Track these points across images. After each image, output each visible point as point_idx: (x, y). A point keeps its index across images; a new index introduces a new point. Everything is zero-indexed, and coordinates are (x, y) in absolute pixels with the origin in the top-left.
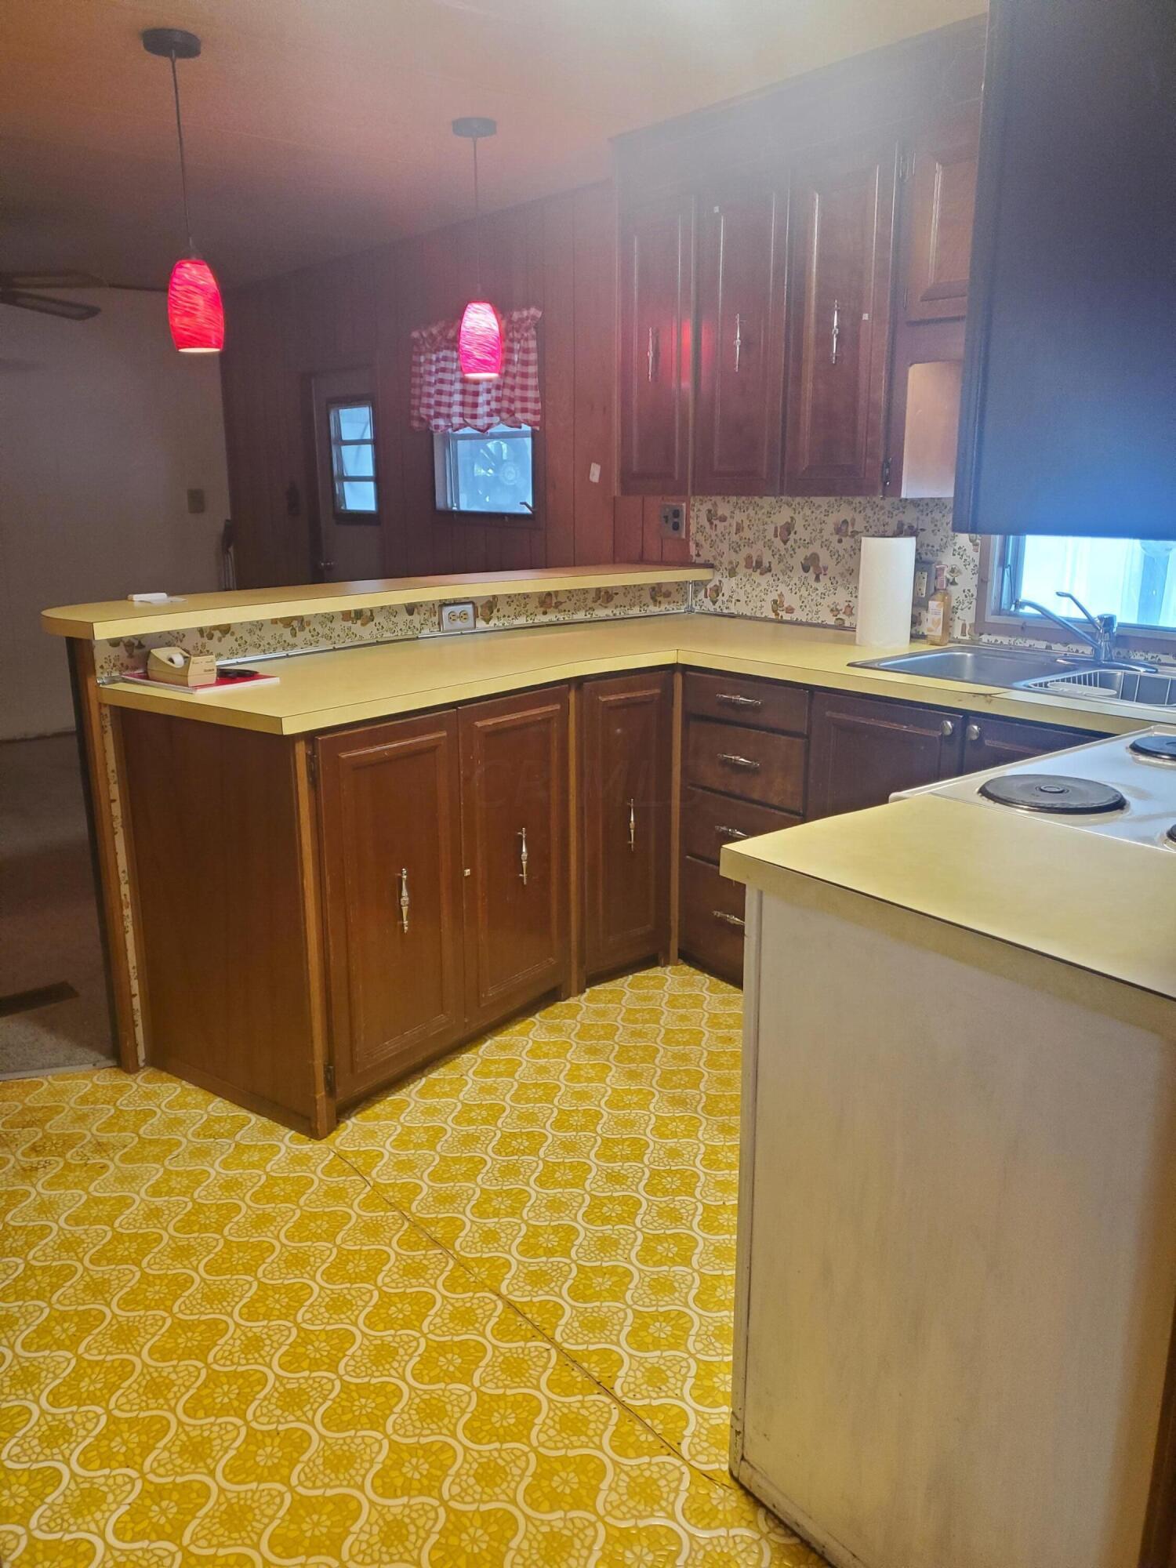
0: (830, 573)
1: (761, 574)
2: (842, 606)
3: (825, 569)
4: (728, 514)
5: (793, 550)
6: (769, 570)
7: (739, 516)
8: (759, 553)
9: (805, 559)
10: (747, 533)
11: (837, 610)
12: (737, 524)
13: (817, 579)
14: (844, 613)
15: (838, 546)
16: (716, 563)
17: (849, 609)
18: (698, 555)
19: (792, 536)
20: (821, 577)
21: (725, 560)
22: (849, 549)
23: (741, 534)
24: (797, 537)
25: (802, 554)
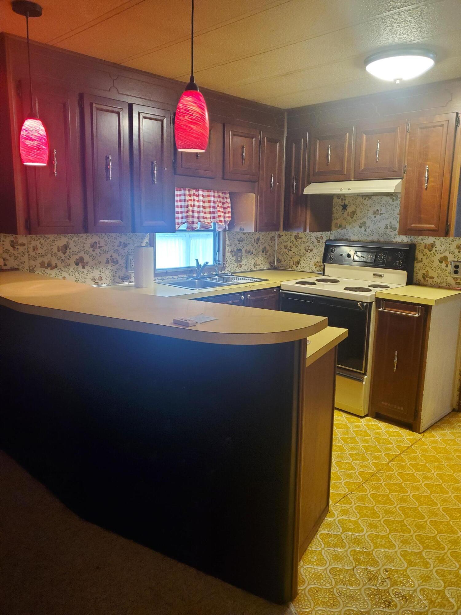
0: (90, 264)
1: (51, 269)
2: (97, 277)
3: (87, 263)
4: (25, 242)
5: (70, 256)
6: (56, 267)
7: (34, 243)
8: (49, 260)
9: (76, 260)
10: (40, 251)
11: (95, 279)
12: (33, 246)
13: (84, 268)
14: (98, 280)
15: (93, 253)
16: (20, 267)
17: (100, 278)
18: (5, 265)
19: (68, 250)
20: (85, 267)
21: (26, 266)
22: (98, 253)
23: (36, 251)
24: (71, 250)
25: (74, 258)
